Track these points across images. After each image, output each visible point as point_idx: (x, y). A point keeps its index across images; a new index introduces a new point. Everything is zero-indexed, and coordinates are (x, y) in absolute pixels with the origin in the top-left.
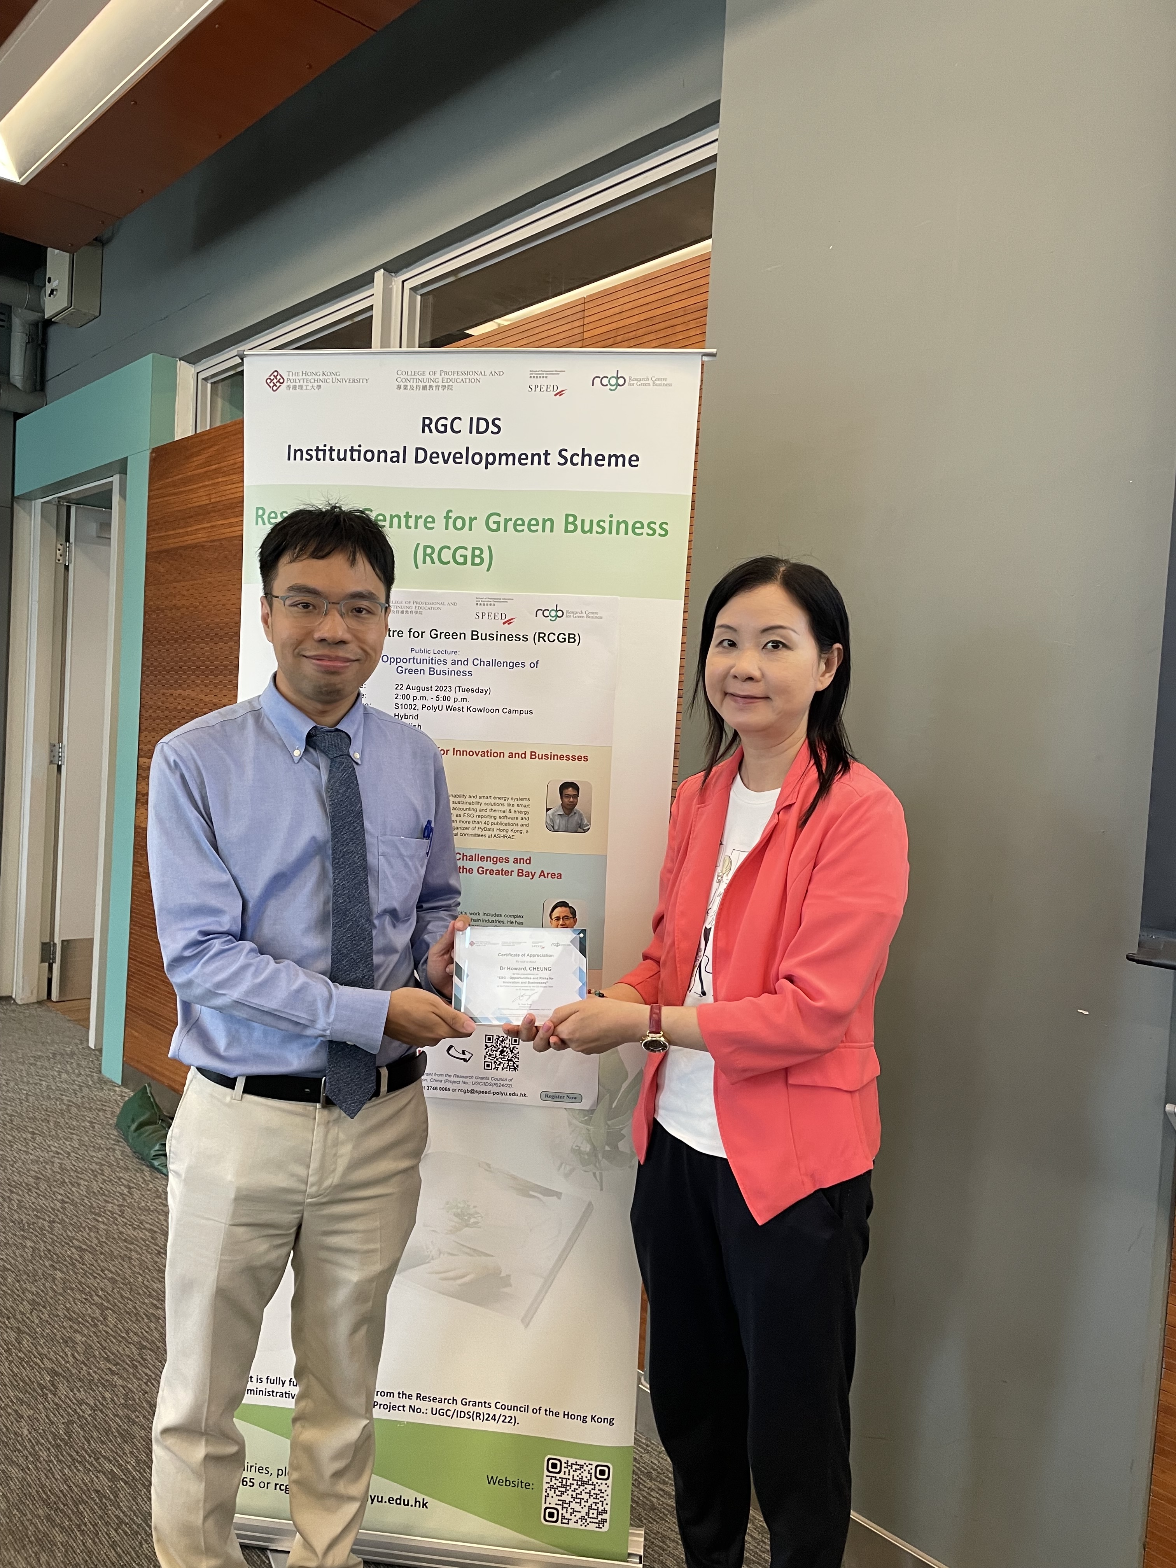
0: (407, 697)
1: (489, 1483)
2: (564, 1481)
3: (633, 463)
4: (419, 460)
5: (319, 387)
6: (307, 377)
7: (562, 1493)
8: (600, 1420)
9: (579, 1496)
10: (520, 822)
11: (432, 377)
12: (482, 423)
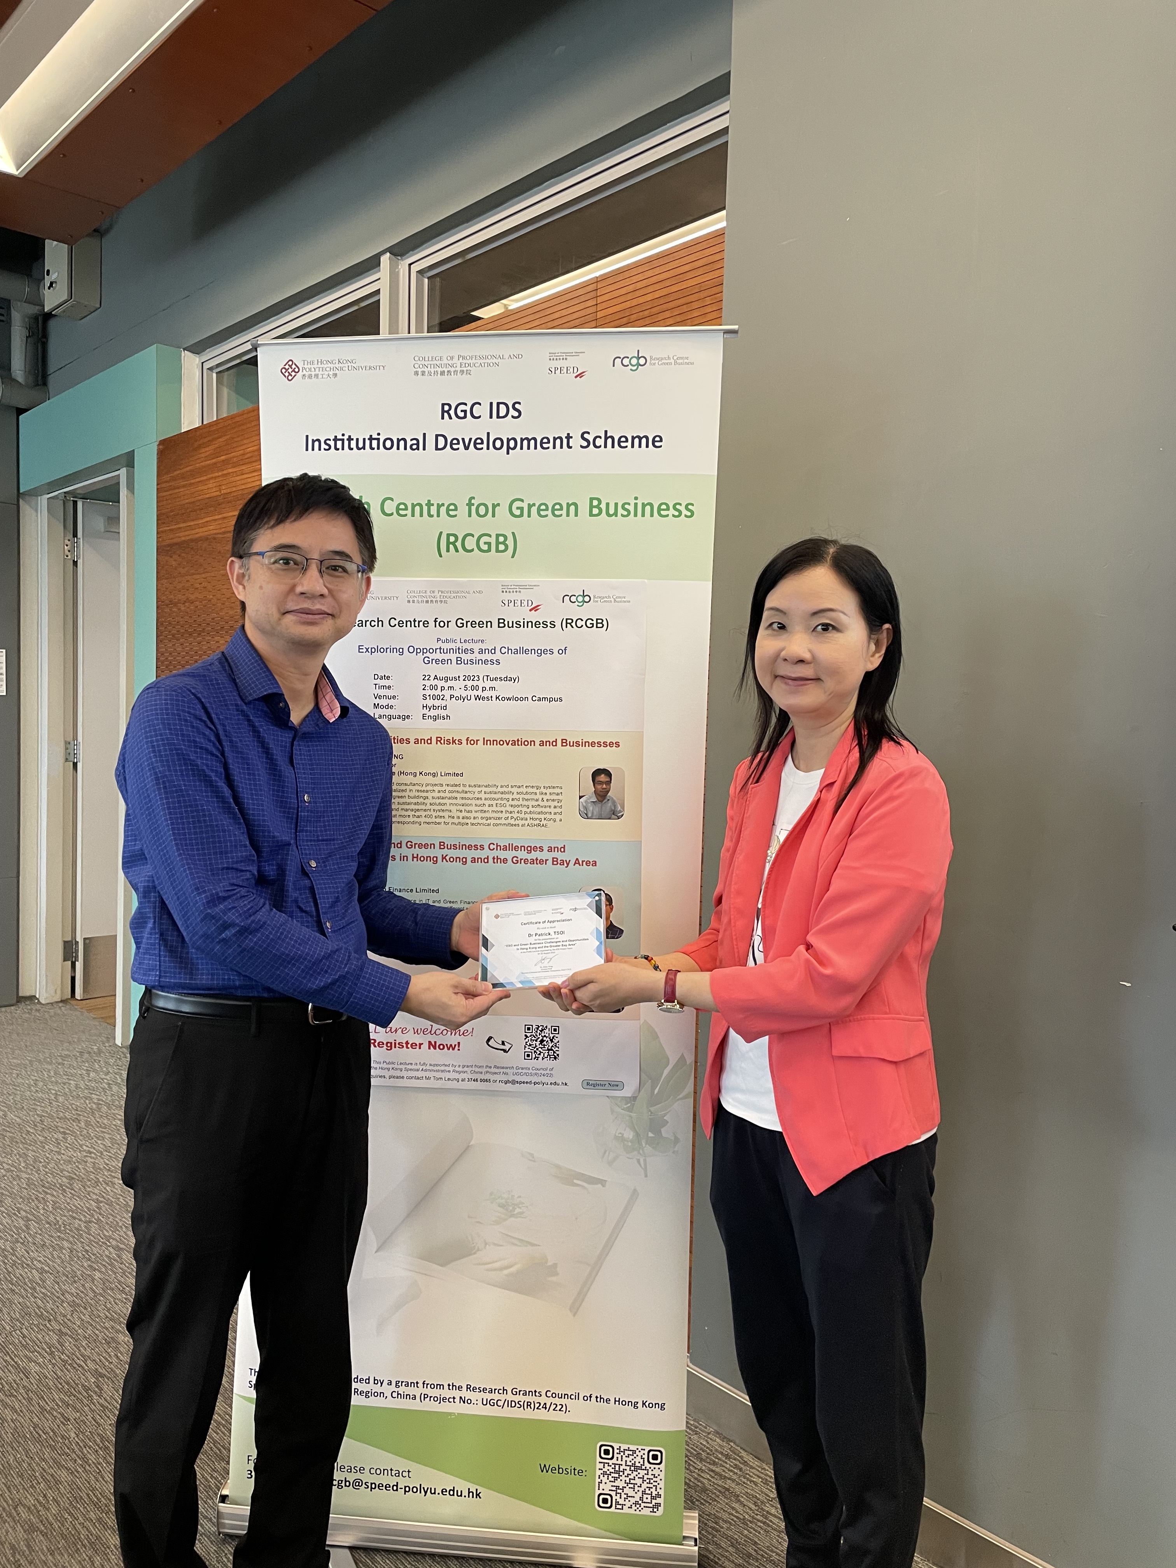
0: (435, 687)
1: (542, 1471)
2: (617, 1467)
3: (657, 444)
4: (439, 447)
5: (335, 375)
6: (323, 366)
7: (616, 1479)
8: (651, 1405)
9: (632, 1481)
10: (553, 810)
11: (450, 362)
12: (503, 408)
